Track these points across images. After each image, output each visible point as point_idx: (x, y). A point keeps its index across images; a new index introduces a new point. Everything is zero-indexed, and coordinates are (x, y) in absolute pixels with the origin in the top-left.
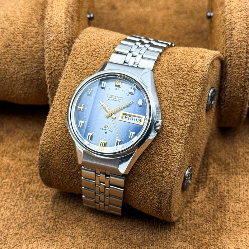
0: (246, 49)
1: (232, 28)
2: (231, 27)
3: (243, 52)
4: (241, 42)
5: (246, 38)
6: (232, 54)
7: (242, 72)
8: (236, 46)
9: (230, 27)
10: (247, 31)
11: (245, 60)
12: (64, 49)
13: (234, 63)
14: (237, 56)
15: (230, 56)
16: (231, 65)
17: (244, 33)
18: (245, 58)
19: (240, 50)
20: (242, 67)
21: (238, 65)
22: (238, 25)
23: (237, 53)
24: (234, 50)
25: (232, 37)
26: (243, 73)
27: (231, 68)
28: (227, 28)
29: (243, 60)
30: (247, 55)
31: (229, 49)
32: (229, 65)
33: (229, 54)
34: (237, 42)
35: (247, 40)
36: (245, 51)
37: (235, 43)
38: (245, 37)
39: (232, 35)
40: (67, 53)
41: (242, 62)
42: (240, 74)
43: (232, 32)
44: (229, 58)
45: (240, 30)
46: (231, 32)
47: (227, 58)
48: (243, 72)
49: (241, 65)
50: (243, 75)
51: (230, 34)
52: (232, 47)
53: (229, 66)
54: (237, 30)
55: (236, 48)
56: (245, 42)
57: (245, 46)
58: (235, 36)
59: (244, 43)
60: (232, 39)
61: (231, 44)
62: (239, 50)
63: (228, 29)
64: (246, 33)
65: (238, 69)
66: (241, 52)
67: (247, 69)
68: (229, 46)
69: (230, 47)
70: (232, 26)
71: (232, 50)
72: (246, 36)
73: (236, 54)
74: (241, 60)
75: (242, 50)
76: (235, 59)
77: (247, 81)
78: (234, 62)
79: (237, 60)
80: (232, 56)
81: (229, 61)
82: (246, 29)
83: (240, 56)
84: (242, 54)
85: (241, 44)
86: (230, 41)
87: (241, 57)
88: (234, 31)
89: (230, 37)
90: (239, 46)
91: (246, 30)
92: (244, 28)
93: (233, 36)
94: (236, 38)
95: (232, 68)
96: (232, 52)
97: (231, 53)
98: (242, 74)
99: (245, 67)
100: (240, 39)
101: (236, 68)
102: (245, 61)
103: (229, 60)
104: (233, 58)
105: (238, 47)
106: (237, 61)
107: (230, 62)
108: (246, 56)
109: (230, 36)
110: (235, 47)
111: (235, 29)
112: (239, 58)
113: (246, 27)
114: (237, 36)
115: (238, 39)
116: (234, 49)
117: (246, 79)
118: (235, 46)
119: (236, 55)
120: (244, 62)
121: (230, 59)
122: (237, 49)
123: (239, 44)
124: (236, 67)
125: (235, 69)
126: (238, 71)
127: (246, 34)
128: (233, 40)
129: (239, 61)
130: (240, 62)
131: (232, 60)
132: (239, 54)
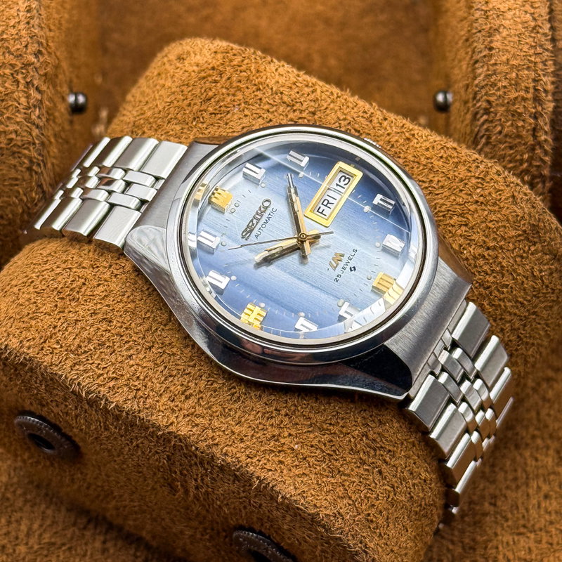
0: (532, 90)
1: (491, 28)
2: (489, 26)
3: (524, 99)
4: (518, 68)
5: (533, 59)
6: (494, 104)
7: (521, 155)
8: (505, 83)
9: (484, 27)
10: (534, 38)
11: (532, 121)
12: (24, 71)
13: (500, 132)
14: (507, 111)
15: (487, 112)
16: (489, 138)
17: (527, 43)
18: (530, 116)
19: (517, 94)
20: (523, 142)
21: (510, 137)
22: (510, 20)
23: (508, 103)
24: (498, 93)
25: (491, 56)
26: (527, 161)
27: (490, 146)
28: (476, 28)
29: (523, 121)
30: (535, 108)
31: (483, 92)
32: (485, 137)
33: (485, 105)
34: (505, 68)
35: (535, 63)
36: (530, 95)
37: (500, 73)
38: (530, 56)
39: (491, 49)
40: (33, 86)
41: (523, 126)
42: (518, 164)
43: (491, 42)
44: (485, 117)
45: (515, 35)
46: (489, 39)
47: (478, 116)
48: (526, 156)
49: (519, 136)
50: (525, 165)
51: (486, 47)
52: (494, 85)
53: (484, 140)
54: (505, 33)
55: (505, 87)
56: (528, 68)
57: (530, 81)
58: (501, 53)
59: (526, 72)
60: (493, 62)
61: (490, 75)
62: (513, 95)
63: (480, 31)
64: (533, 44)
65: (511, 148)
66: (519, 99)
67: (537, 147)
68: (483, 83)
69: (487, 85)
70: (490, 23)
71: (494, 94)
72: (532, 51)
73: (503, 106)
74: (520, 123)
75: (522, 93)
76: (500, 120)
77: (538, 183)
78: (499, 128)
79: (509, 123)
80: (492, 110)
81: (485, 127)
82: (532, 32)
83: (516, 111)
84: (523, 103)
85: (517, 74)
86: (485, 68)
87: (520, 114)
88: (498, 37)
89: (485, 56)
90: (513, 82)
91: (533, 35)
92: (527, 27)
93: (494, 51)
94: (504, 58)
95: (495, 146)
96: (492, 99)
97: (489, 102)
98: (521, 162)
99: (531, 141)
100: (512, 62)
101: (507, 145)
102: (530, 124)
103: (483, 124)
104: (497, 118)
105: (511, 85)
106: (508, 127)
107: (487, 130)
108: (534, 111)
109: (486, 52)
110: (500, 84)
111: (501, 30)
112: (513, 115)
113: (533, 24)
114: (507, 51)
115: (508, 60)
116: (499, 89)
117: (534, 177)
118: (500, 81)
119: (503, 109)
120: (529, 128)
121: (486, 120)
122: (506, 90)
123: (514, 75)
124: (505, 142)
125: (503, 150)
126: (510, 155)
127: (532, 46)
128: (496, 64)
129: (512, 125)
130: (517, 127)
131: (492, 122)
132: (514, 104)
